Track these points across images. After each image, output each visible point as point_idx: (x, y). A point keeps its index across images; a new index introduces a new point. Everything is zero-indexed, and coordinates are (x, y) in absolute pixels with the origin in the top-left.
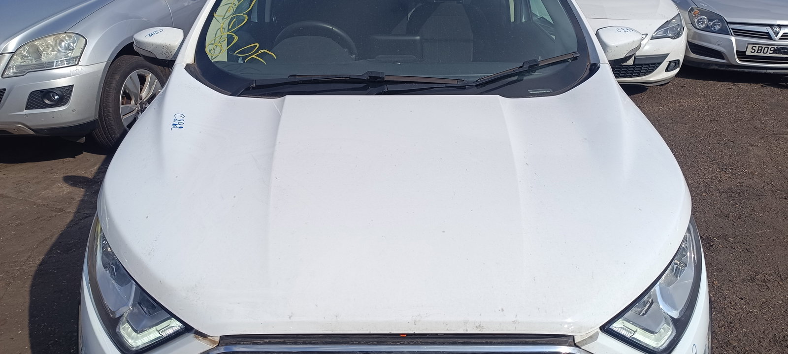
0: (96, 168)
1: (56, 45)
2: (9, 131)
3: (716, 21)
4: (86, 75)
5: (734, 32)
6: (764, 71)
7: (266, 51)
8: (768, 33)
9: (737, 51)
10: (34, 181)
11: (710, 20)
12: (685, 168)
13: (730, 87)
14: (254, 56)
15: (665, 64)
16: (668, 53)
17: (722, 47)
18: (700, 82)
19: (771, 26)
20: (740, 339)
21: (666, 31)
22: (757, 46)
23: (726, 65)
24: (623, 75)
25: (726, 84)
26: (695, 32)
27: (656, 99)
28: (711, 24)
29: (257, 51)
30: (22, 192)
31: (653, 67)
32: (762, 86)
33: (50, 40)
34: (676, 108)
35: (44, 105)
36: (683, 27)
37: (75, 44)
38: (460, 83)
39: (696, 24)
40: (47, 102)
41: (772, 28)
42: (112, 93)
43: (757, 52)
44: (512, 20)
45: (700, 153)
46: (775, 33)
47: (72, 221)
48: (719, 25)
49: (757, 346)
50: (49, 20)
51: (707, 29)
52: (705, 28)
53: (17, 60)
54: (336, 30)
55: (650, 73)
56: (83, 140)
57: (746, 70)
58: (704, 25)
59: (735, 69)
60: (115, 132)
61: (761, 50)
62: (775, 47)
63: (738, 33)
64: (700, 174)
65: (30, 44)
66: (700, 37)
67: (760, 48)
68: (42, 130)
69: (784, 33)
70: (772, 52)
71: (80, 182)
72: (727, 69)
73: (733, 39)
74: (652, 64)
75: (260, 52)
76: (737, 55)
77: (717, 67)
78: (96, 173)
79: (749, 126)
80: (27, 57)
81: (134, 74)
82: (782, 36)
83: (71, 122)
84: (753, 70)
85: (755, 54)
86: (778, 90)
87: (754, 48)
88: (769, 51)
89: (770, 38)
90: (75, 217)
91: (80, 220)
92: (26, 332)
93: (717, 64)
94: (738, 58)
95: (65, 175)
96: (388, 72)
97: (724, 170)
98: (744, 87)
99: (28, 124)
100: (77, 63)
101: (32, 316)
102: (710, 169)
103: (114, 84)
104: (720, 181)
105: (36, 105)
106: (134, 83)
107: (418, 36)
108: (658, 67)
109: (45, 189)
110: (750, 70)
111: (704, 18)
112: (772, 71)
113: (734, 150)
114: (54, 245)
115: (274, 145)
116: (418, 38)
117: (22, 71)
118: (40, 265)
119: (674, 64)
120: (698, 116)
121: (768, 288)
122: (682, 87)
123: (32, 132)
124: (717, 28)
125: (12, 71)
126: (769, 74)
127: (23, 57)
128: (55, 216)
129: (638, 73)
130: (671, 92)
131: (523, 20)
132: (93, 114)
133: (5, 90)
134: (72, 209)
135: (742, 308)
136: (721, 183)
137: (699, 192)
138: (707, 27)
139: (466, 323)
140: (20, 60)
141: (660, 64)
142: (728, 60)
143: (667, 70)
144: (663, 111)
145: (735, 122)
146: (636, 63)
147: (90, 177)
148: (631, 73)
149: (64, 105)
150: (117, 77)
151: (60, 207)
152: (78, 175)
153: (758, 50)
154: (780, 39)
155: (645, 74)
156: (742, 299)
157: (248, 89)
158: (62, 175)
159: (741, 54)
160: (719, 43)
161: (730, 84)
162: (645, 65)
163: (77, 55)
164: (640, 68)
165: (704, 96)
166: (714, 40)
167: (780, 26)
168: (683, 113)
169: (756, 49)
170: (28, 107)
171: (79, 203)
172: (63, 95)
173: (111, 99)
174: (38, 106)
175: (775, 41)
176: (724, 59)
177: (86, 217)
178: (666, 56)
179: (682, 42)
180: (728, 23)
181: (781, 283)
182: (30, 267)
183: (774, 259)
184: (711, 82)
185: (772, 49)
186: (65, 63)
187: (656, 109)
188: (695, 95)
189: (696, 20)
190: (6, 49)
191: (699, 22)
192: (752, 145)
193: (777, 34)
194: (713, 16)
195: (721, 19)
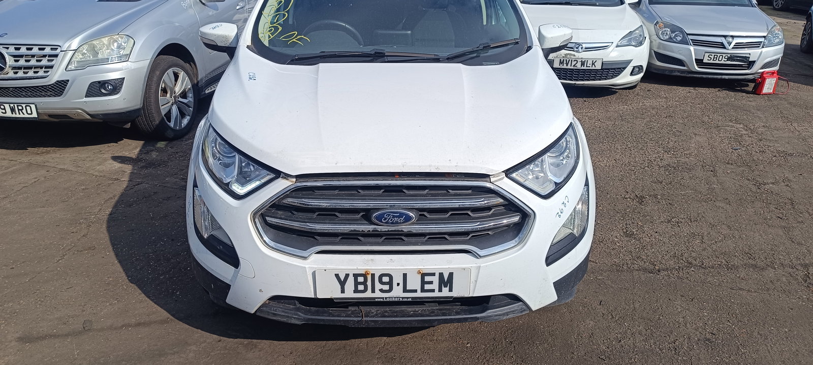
0: (138, 150)
1: (110, 44)
2: (71, 116)
3: (677, 33)
4: (134, 69)
5: (692, 42)
6: (719, 77)
7: (303, 36)
8: (722, 43)
9: (695, 59)
10: (88, 159)
11: (673, 32)
12: (636, 150)
13: (691, 91)
14: (294, 40)
15: (629, 69)
16: (631, 59)
17: (683, 55)
18: (665, 87)
19: (725, 36)
20: (648, 255)
21: (630, 40)
22: (713, 54)
23: (687, 72)
24: (593, 78)
25: (687, 89)
26: (660, 43)
27: (624, 100)
28: (674, 35)
29: (296, 37)
30: (80, 167)
31: (619, 71)
32: (719, 90)
33: (105, 40)
34: (639, 107)
35: (101, 94)
36: (645, 38)
37: (126, 44)
38: (436, 57)
39: (661, 36)
40: (103, 91)
41: (725, 39)
42: (154, 87)
43: (713, 60)
44: (485, 23)
45: (651, 140)
46: (728, 43)
47: (127, 187)
48: (680, 36)
49: (660, 259)
50: (104, 23)
51: (670, 40)
52: (668, 39)
53: (79, 56)
54: (348, 27)
55: (616, 76)
56: (128, 126)
57: (704, 76)
58: (668, 37)
59: (695, 75)
60: (155, 119)
61: (716, 58)
62: (729, 55)
63: (696, 43)
64: (647, 154)
65: (89, 43)
66: (665, 48)
67: (716, 56)
68: (98, 115)
69: (736, 43)
70: (726, 60)
71: (127, 160)
72: (688, 76)
73: (692, 48)
74: (618, 69)
75: (298, 37)
76: (696, 63)
77: (679, 74)
78: (139, 154)
79: (698, 120)
80: (85, 54)
81: (170, 71)
82: (734, 46)
83: (122, 109)
84: (710, 76)
85: (711, 61)
86: (732, 94)
87: (710, 56)
88: (723, 59)
89: (724, 48)
90: (129, 184)
91: (135, 186)
92: (112, 254)
93: (679, 71)
94: (697, 65)
95: (113, 155)
96: (387, 50)
97: (667, 152)
98: (702, 91)
99: (87, 110)
100: (127, 59)
101: (113, 245)
102: (656, 151)
103: (155, 79)
104: (661, 160)
105: (94, 94)
106: (170, 79)
107: (409, 31)
108: (623, 71)
109: (99, 165)
110: (708, 76)
111: (668, 31)
112: (727, 77)
113: (679, 137)
114: (118, 202)
115: (317, 88)
116: (409, 32)
117: (82, 66)
118: (110, 214)
119: (638, 69)
120: (657, 113)
121: (679, 226)
122: (648, 91)
123: (88, 117)
124: (679, 39)
125: (73, 65)
126: (725, 79)
127: (83, 54)
128: (113, 183)
129: (606, 76)
130: (637, 94)
131: (493, 24)
132: (139, 103)
133: (68, 81)
134: (126, 178)
135: (655, 238)
136: (662, 161)
137: (643, 167)
138: (670, 38)
139: (430, 166)
140: (81, 57)
141: (624, 68)
142: (688, 67)
143: (632, 74)
144: (627, 109)
145: (687, 118)
146: (603, 68)
147: (134, 157)
148: (600, 77)
149: (117, 94)
150: (158, 73)
151: (115, 177)
152: (124, 155)
153: (714, 58)
154: (733, 48)
155: (612, 77)
156: (656, 232)
157: (292, 61)
158: (111, 155)
159: (699, 62)
160: (680, 52)
161: (691, 88)
162: (612, 69)
163: (127, 53)
164: (607, 72)
165: (666, 98)
166: (676, 50)
167: (733, 37)
168: (644, 111)
169: (712, 57)
170: (87, 96)
171: (130, 174)
172: (115, 87)
173: (153, 91)
174: (96, 94)
175: (728, 50)
176: (685, 66)
177: (139, 184)
178: (629, 62)
179: (644, 50)
180: (688, 34)
181: (690, 224)
182: (104, 216)
183: (689, 209)
184: (675, 87)
185: (726, 57)
186: (117, 59)
187: (621, 108)
188: (658, 97)
189: (660, 32)
190: (69, 46)
191: (663, 34)
192: (695, 134)
193: (730, 43)
194: (674, 29)
195: (682, 31)
